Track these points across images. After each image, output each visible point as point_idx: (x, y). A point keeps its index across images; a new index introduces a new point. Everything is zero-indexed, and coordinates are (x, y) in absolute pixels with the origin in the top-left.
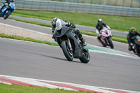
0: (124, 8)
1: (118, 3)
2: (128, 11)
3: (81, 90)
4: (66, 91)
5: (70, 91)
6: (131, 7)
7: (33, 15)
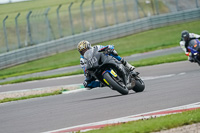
0: (120, 25)
1: (110, 22)
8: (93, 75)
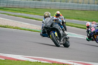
2: (86, 6)
3: (53, 63)
4: (43, 63)
5: (45, 63)
6: (89, 4)
7: (20, 11)
8: (46, 31)
